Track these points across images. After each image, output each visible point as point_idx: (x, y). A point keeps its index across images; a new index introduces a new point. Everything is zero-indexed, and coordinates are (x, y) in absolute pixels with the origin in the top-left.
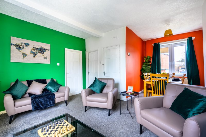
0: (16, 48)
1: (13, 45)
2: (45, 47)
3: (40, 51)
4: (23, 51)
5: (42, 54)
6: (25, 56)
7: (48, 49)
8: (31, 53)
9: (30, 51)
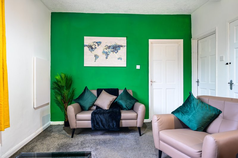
0: (88, 49)
1: (86, 46)
2: (119, 43)
3: (114, 49)
4: (95, 52)
5: (116, 53)
6: (97, 58)
7: (123, 45)
8: (103, 54)
9: (102, 51)
